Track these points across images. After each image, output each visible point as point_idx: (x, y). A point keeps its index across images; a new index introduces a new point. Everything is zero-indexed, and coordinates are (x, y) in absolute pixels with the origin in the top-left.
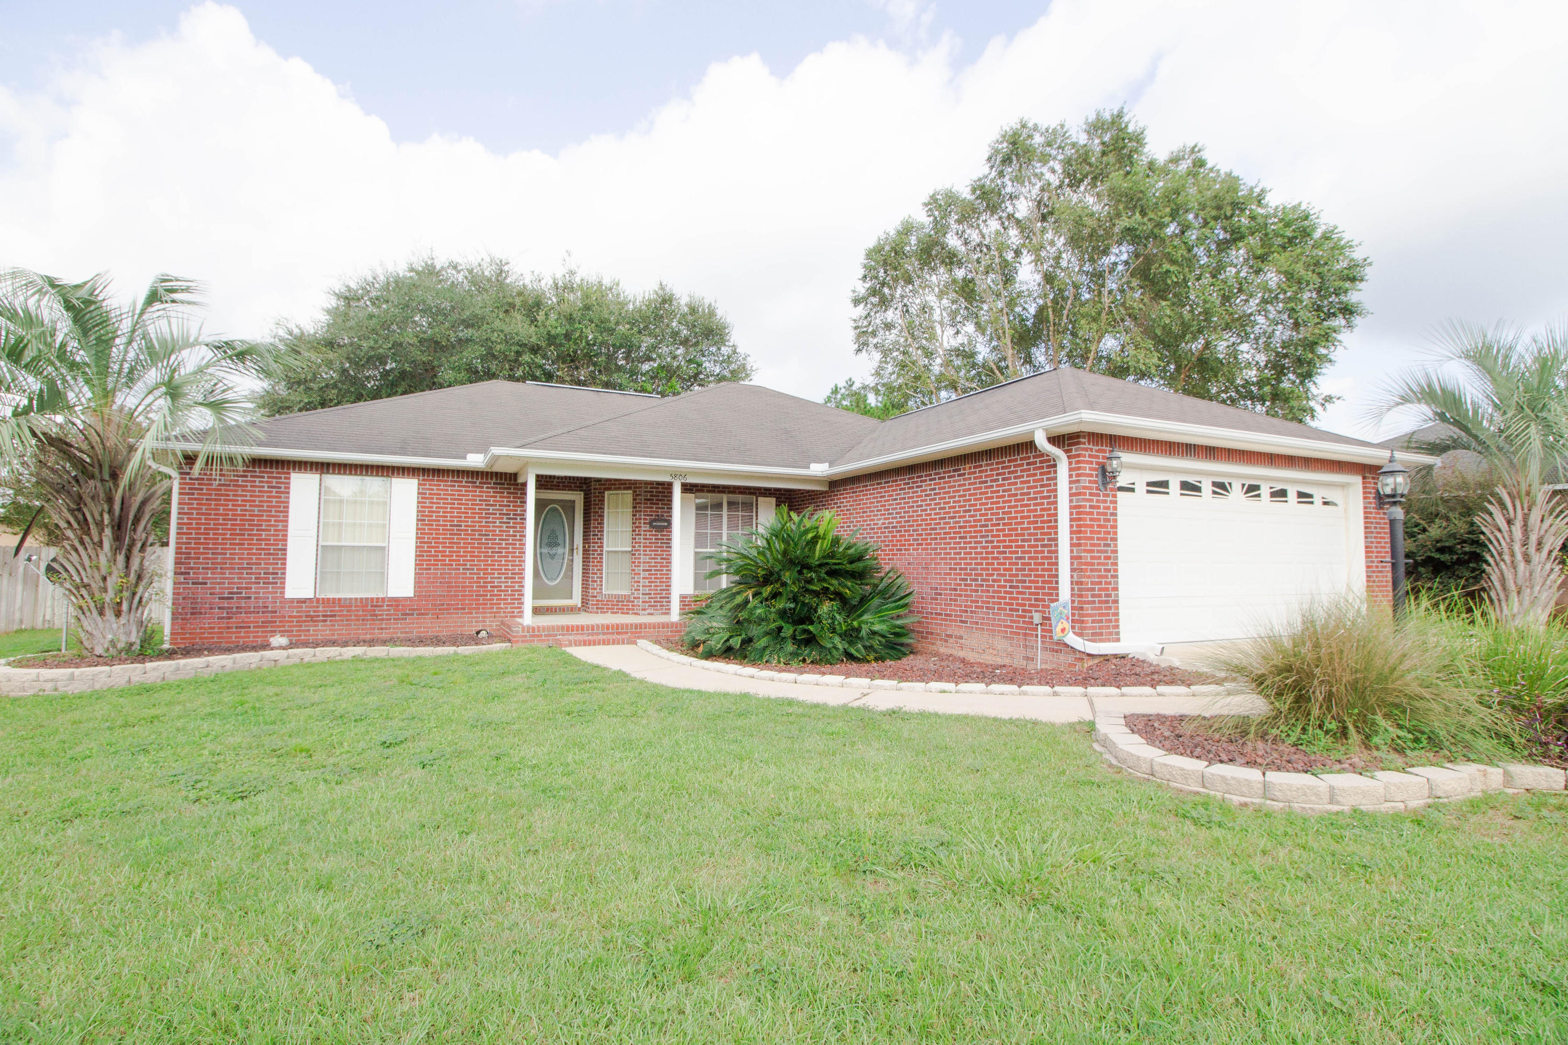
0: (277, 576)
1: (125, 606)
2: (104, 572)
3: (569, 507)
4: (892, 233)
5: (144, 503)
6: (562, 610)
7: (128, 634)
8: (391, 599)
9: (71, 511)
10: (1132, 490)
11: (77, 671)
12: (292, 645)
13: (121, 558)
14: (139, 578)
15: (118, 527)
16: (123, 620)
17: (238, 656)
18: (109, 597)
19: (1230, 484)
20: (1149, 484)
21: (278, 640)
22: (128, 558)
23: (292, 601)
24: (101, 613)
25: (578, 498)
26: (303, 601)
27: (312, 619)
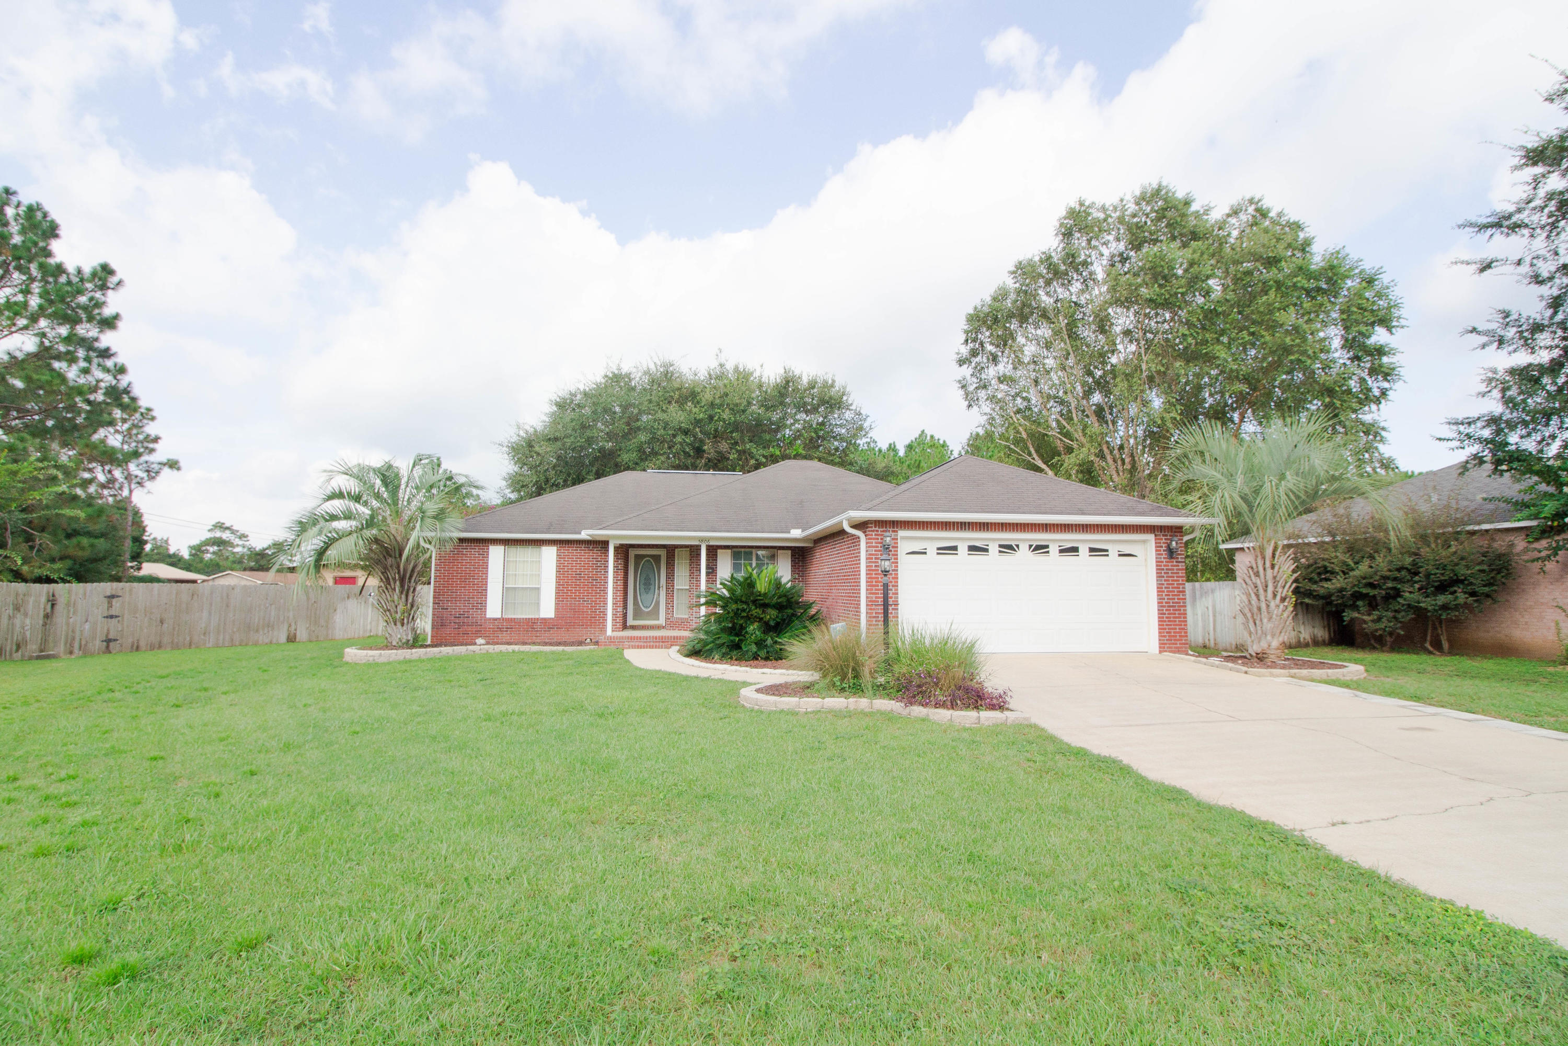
0: (481, 605)
1: (406, 621)
2: (396, 603)
3: (657, 558)
4: (988, 300)
5: (414, 567)
6: (652, 628)
7: (407, 635)
8: (542, 619)
9: (382, 573)
10: (925, 553)
11: (383, 652)
12: (488, 643)
13: (403, 596)
14: (412, 606)
15: (402, 580)
16: (405, 628)
17: (455, 648)
18: (398, 616)
19: (1018, 546)
20: (938, 549)
21: (480, 641)
22: (407, 596)
23: (490, 619)
24: (395, 624)
25: (663, 553)
26: (495, 619)
27: (500, 630)
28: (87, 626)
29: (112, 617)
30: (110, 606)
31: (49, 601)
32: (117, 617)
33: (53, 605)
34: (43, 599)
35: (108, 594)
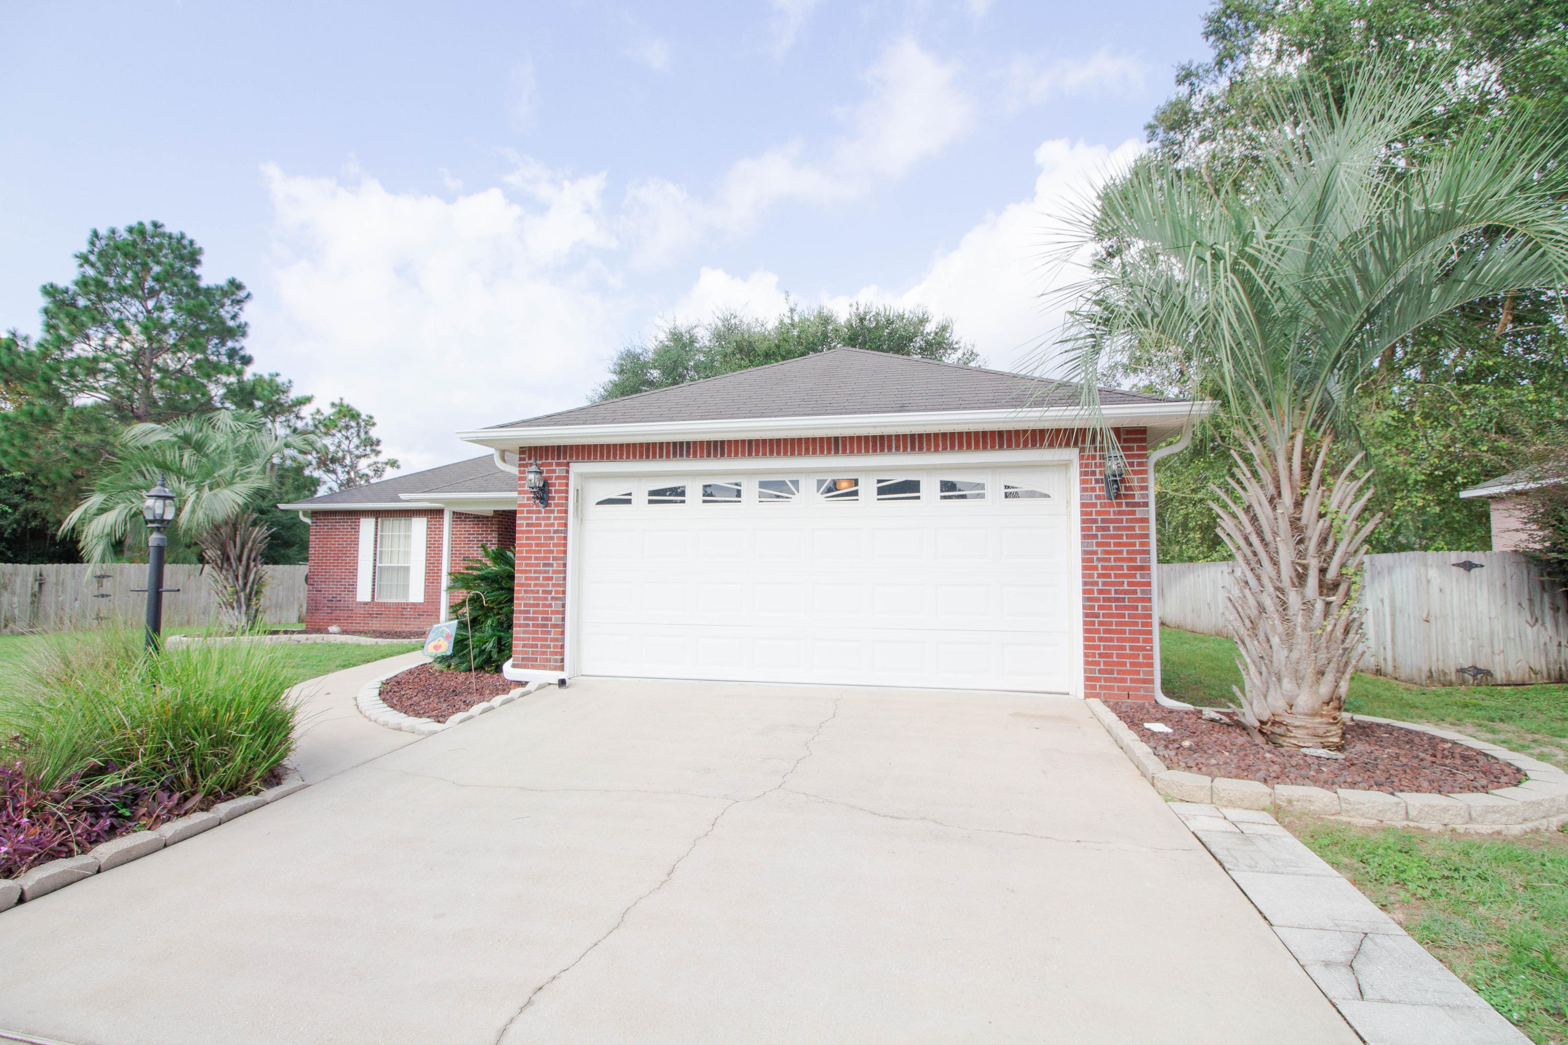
0: (352, 588)
8: (413, 604)
10: (628, 502)
19: (794, 482)
20: (652, 493)
21: (334, 628)
26: (360, 604)
27: (371, 616)
28: (77, 604)
29: (103, 596)
30: (101, 585)
31: (36, 580)
32: (107, 596)
33: (41, 585)
34: (31, 579)
35: (99, 574)
